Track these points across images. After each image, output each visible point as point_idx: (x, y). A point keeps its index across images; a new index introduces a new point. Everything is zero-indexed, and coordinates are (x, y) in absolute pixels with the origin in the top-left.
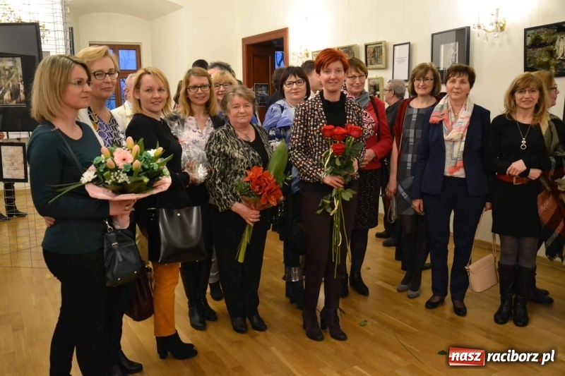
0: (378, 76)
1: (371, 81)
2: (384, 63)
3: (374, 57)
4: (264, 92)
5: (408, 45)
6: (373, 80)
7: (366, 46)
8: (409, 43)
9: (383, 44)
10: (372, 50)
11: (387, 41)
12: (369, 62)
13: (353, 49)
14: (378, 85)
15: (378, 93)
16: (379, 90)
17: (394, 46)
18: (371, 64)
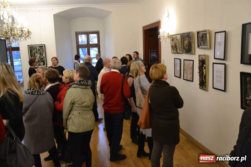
0: (206, 54)
1: (201, 57)
2: (208, 45)
3: (202, 40)
4: (155, 55)
5: (224, 33)
6: (202, 57)
7: (198, 33)
8: (225, 32)
9: (207, 32)
10: (201, 36)
11: (210, 30)
12: (199, 44)
13: (191, 34)
14: (205, 60)
15: (205, 65)
16: (205, 64)
17: (216, 33)
18: (201, 45)
